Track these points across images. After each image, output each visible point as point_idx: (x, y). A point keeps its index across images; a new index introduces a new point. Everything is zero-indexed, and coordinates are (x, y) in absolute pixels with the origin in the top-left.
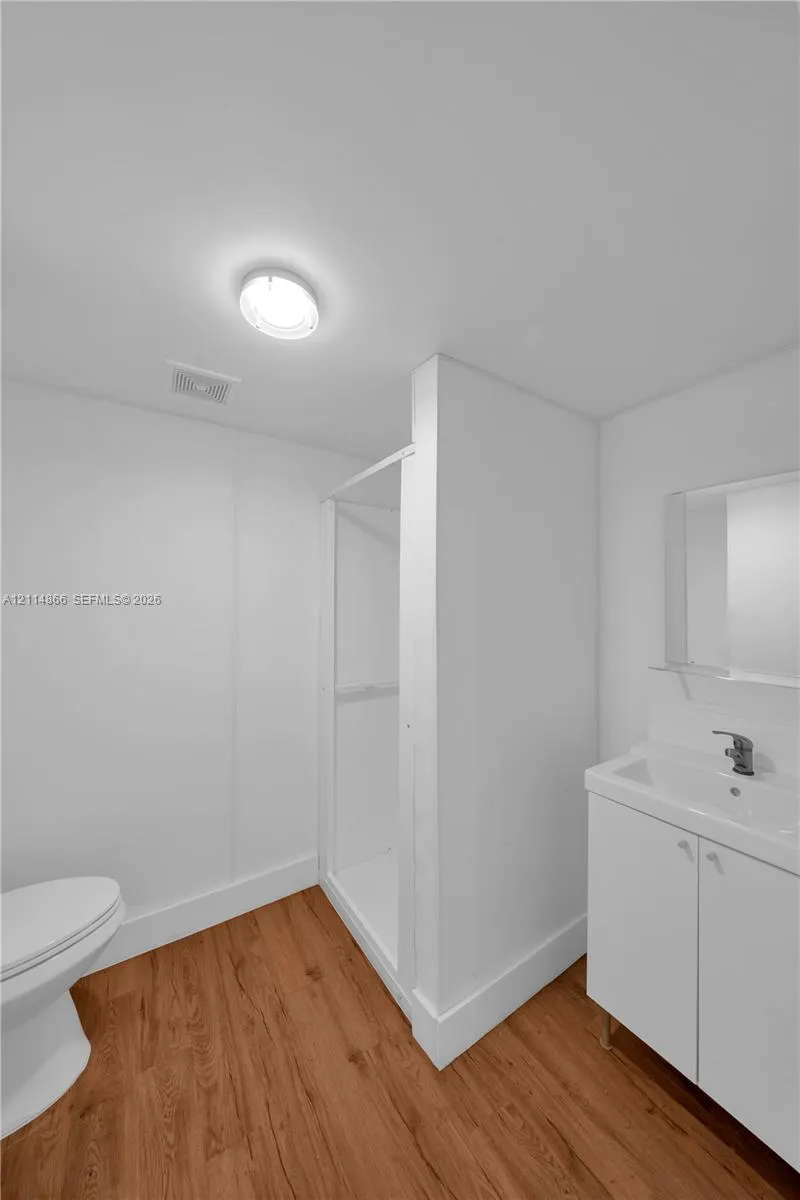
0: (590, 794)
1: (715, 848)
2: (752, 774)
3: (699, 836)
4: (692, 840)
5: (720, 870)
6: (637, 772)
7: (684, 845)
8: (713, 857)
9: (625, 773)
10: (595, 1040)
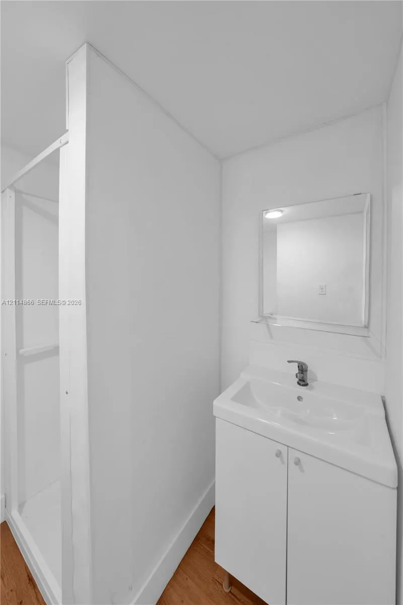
0: (217, 419)
1: (299, 455)
2: (306, 385)
3: (288, 446)
4: (284, 449)
5: (302, 470)
6: (244, 397)
7: (279, 454)
8: (298, 462)
9: (236, 399)
10: (219, 586)
